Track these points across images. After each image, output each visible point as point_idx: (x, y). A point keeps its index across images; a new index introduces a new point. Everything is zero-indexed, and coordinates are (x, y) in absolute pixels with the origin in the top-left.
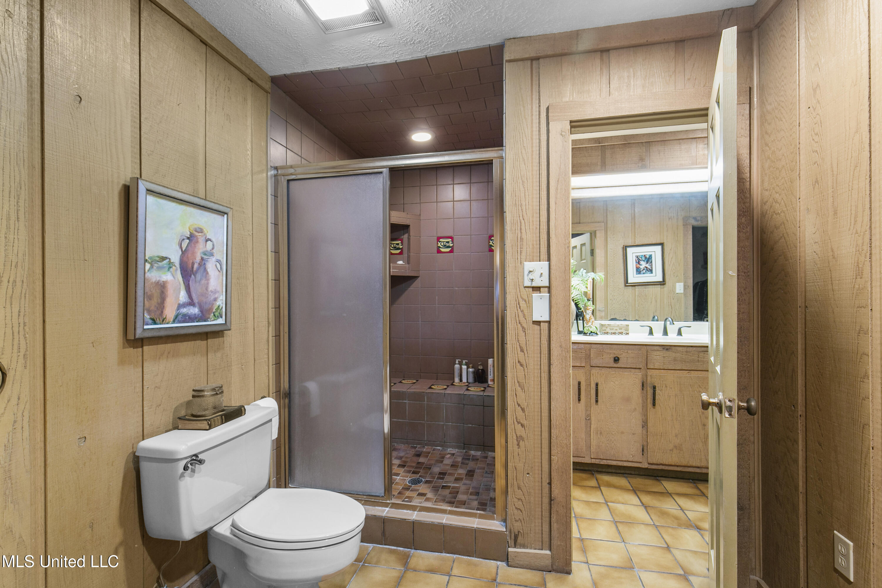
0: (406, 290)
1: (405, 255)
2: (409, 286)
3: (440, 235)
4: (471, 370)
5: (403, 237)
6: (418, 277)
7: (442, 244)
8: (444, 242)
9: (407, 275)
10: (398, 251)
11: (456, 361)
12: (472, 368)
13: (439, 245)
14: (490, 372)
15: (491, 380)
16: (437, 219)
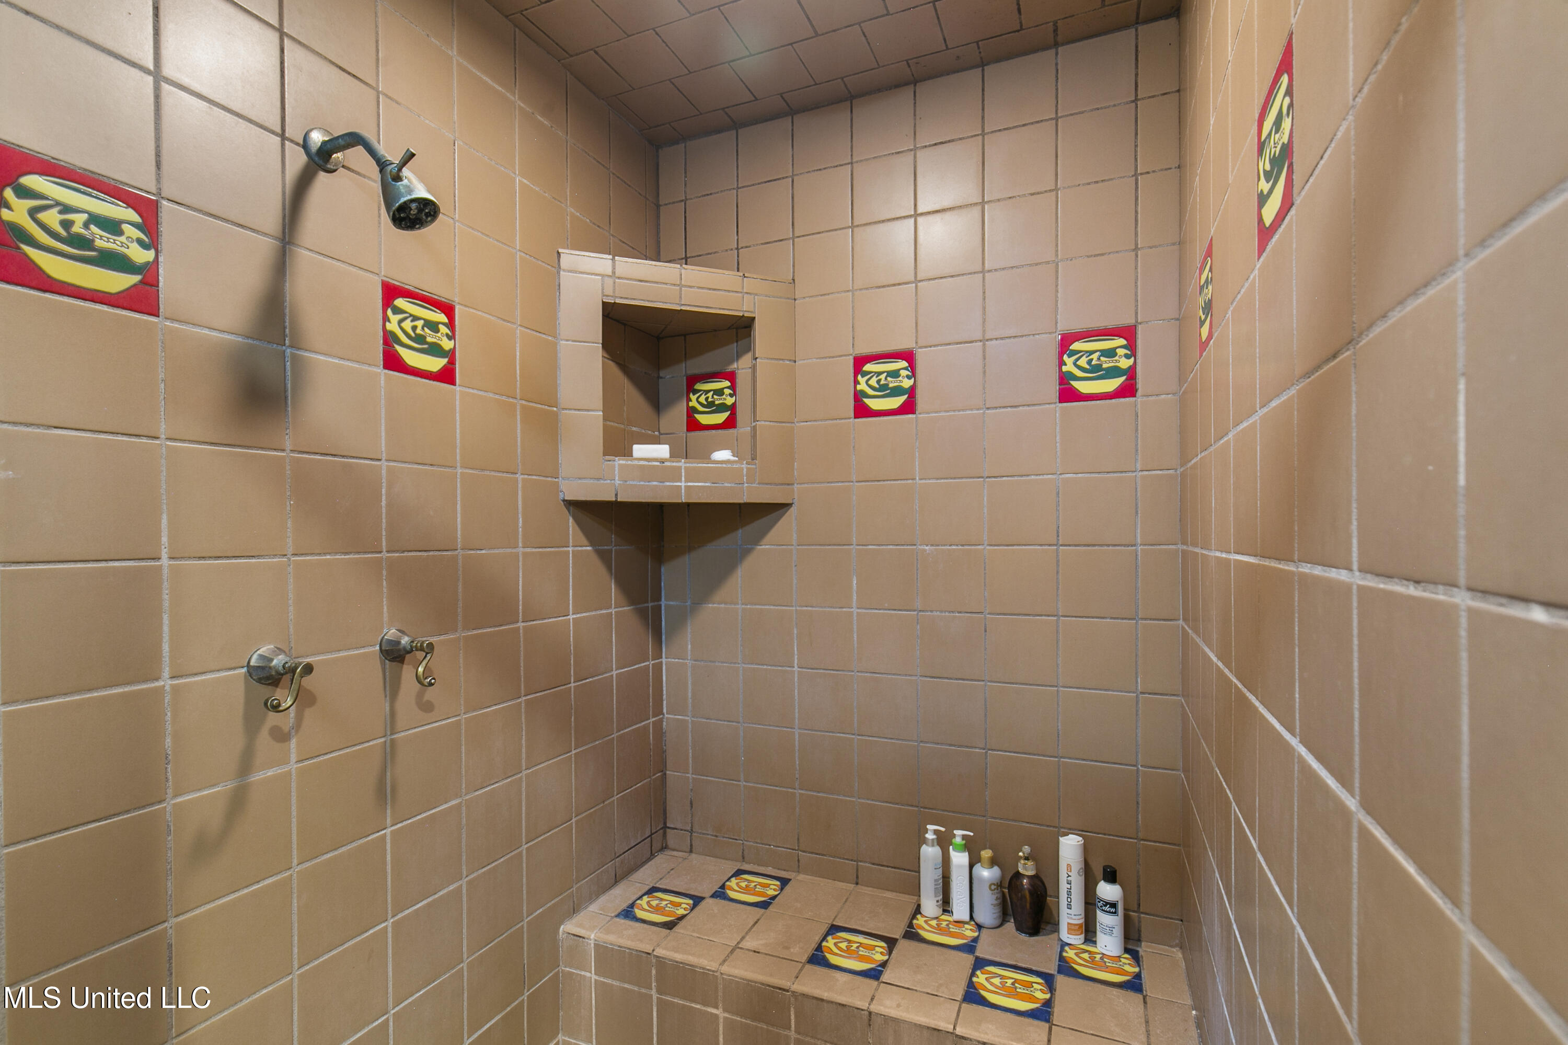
0: (748, 551)
1: (743, 427)
2: (757, 540)
3: (864, 349)
4: (986, 873)
5: (735, 365)
6: (785, 506)
7: (873, 382)
8: (879, 374)
9: (745, 499)
10: (720, 418)
11: (926, 831)
12: (993, 862)
13: (862, 386)
14: (1069, 893)
15: (1072, 929)
16: (853, 291)
